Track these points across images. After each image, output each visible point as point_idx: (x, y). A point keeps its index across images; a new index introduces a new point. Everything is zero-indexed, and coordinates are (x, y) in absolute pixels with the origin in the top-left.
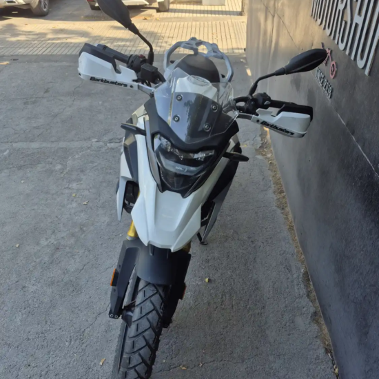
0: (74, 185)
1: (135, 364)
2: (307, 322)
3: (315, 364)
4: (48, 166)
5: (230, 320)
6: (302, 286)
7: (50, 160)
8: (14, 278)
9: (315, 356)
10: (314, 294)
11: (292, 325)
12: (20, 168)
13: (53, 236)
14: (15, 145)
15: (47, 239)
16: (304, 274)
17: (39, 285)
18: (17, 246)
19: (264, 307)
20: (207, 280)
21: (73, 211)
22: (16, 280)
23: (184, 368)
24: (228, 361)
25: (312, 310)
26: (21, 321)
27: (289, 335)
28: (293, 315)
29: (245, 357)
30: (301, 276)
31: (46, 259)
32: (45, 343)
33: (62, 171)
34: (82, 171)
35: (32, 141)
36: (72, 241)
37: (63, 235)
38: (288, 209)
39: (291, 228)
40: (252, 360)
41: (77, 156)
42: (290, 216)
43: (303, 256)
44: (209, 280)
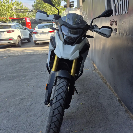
0: (29, 83)
1: (58, 107)
2: (124, 113)
3: (131, 126)
4: (19, 79)
5: (92, 115)
6: (119, 103)
7: (20, 77)
8: (4, 109)
9: (130, 123)
10: (124, 105)
11: (118, 114)
12: (9, 80)
13: (20, 96)
14: (7, 75)
15: (18, 97)
16: (118, 100)
17: (14, 110)
18: (6, 100)
19: (105, 110)
20: (81, 104)
21: (28, 89)
22: (5, 109)
23: (76, 131)
24: (94, 127)
25: (124, 109)
26: (6, 122)
27: (118, 117)
28: (117, 111)
29: (101, 126)
30: (117, 100)
31: (17, 103)
32: (16, 128)
33: (24, 80)
34: (32, 79)
35: (14, 73)
36: (28, 97)
37: (24, 95)
38: (108, 83)
39: (110, 88)
40: (104, 127)
41: (30, 76)
42: (109, 85)
43: (117, 95)
44: (82, 104)
